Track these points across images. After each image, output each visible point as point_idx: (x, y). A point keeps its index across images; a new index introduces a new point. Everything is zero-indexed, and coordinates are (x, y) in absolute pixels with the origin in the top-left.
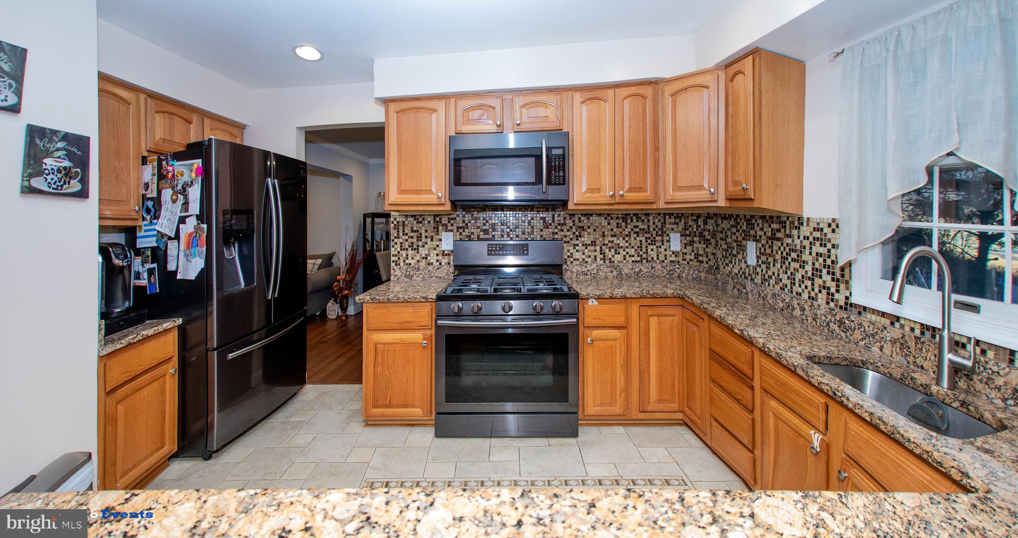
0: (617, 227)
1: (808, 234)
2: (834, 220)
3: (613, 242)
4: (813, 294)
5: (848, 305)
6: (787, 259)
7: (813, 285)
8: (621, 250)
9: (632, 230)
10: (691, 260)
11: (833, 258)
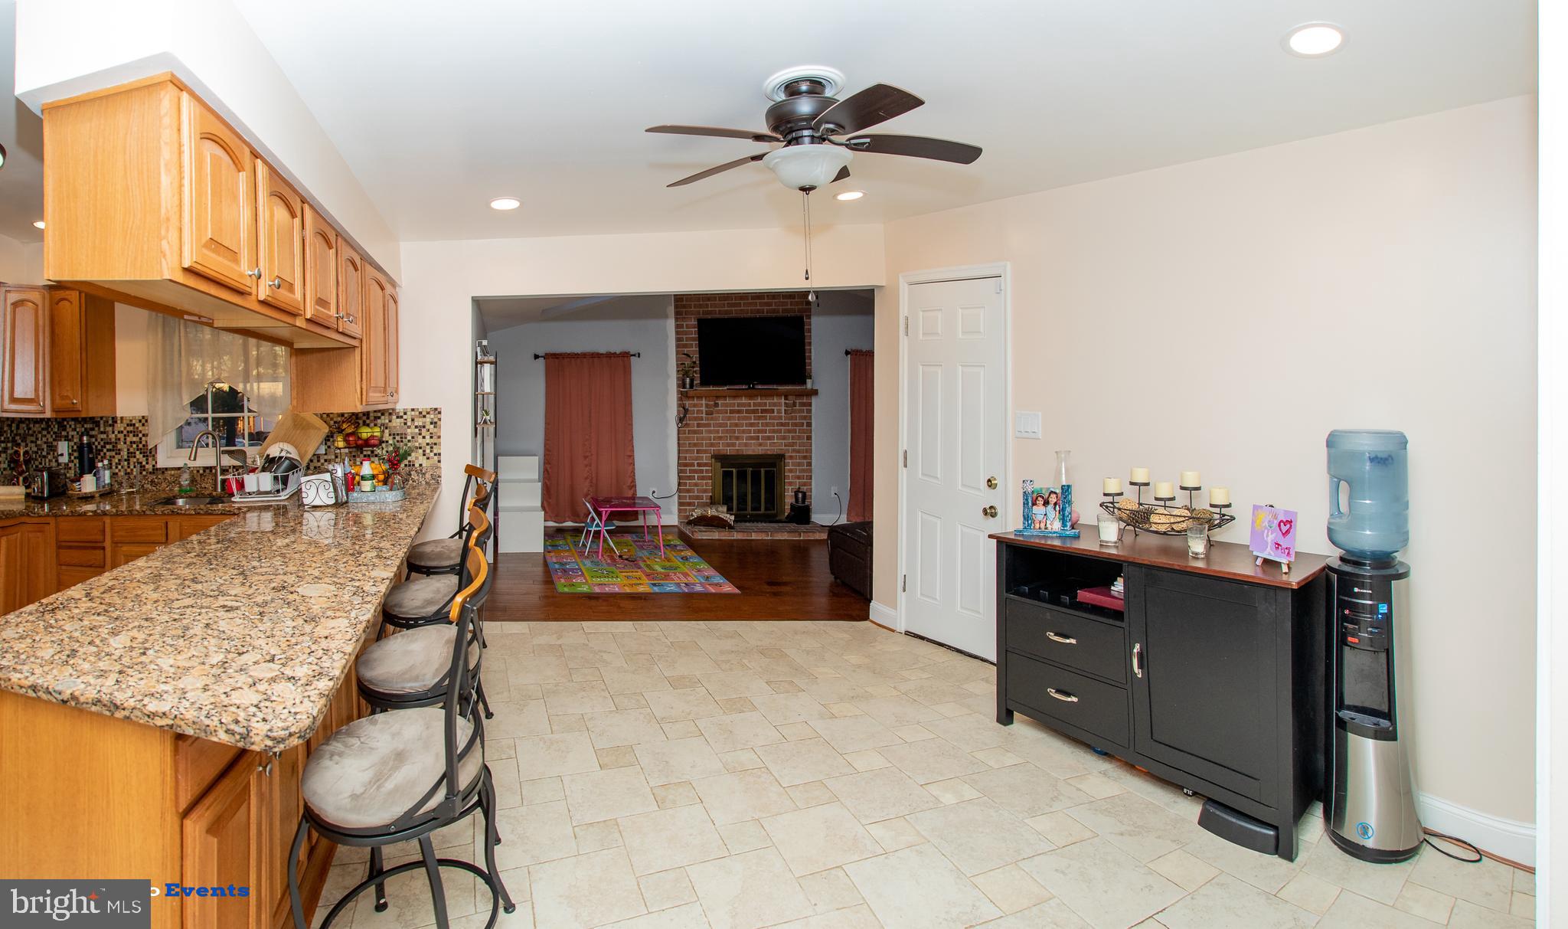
1: (122, 429)
2: (143, 417)
4: (129, 470)
5: (155, 470)
6: (102, 451)
7: (129, 464)
11: (144, 443)
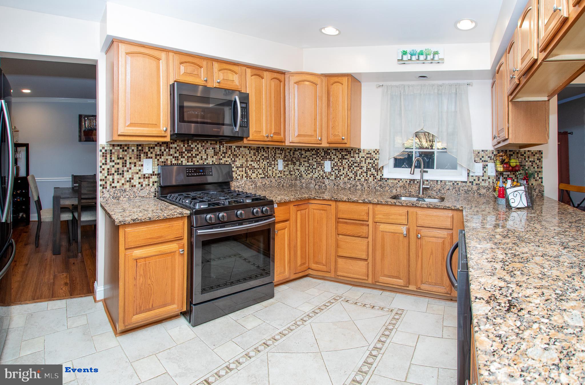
0: (254, 155)
1: (364, 156)
2: (376, 150)
3: (251, 165)
4: (367, 178)
5: (382, 179)
6: (352, 166)
7: (367, 174)
8: (256, 170)
9: (261, 157)
10: (287, 175)
11: (376, 163)
